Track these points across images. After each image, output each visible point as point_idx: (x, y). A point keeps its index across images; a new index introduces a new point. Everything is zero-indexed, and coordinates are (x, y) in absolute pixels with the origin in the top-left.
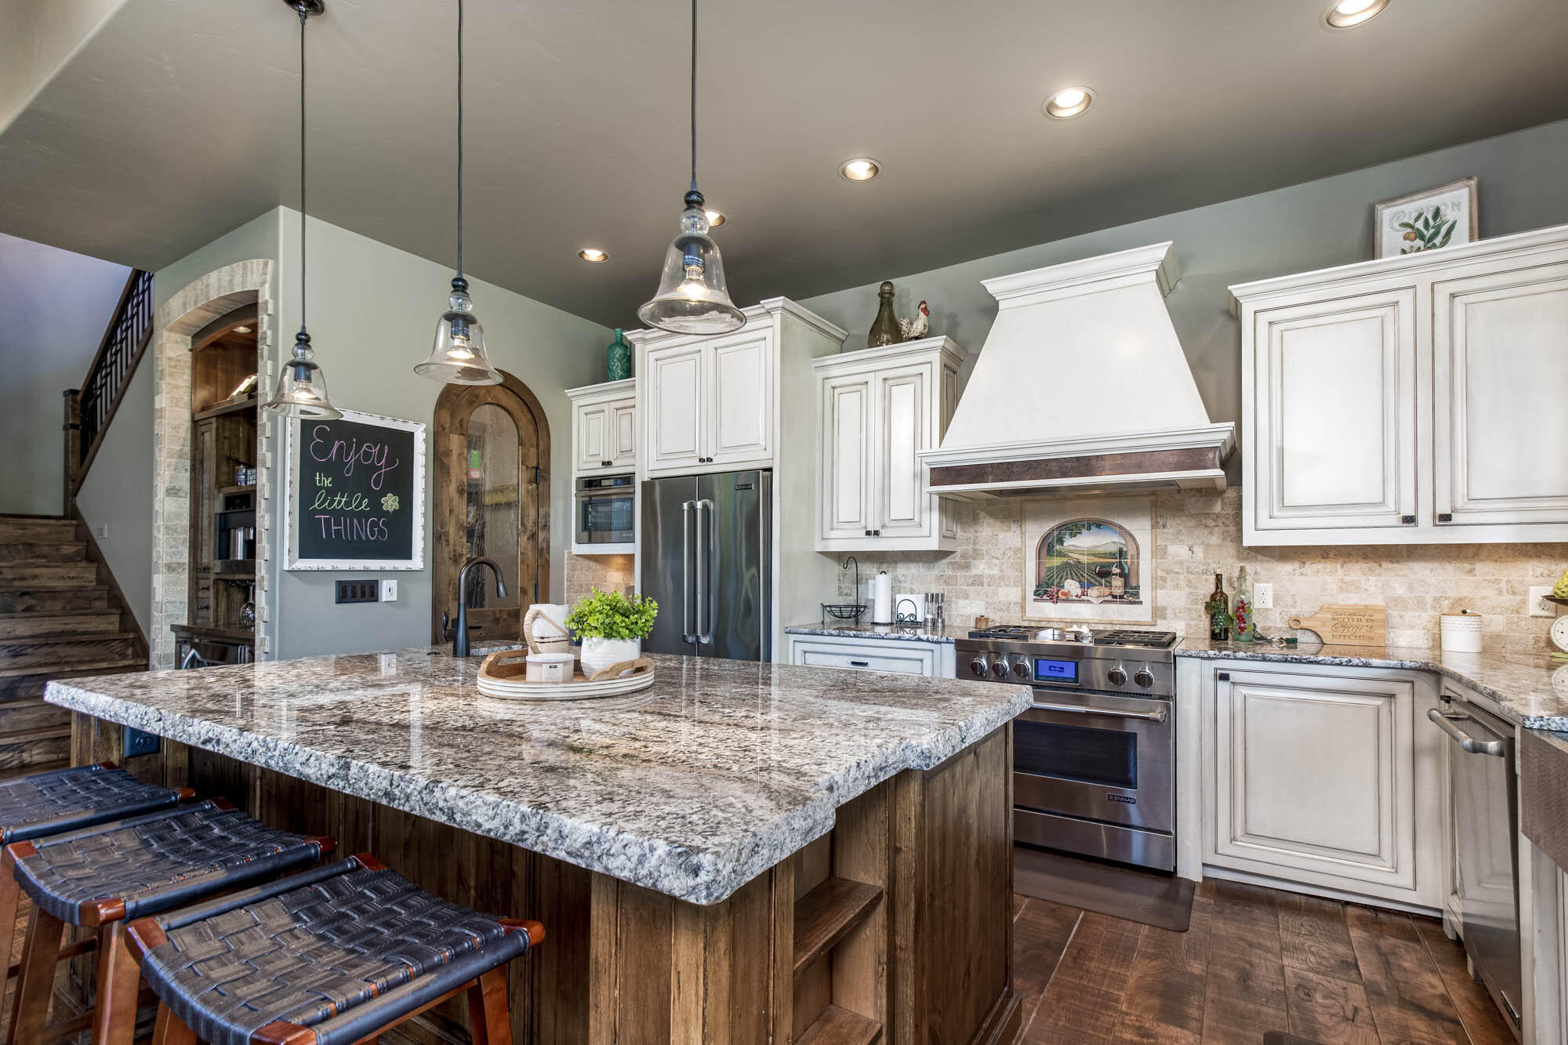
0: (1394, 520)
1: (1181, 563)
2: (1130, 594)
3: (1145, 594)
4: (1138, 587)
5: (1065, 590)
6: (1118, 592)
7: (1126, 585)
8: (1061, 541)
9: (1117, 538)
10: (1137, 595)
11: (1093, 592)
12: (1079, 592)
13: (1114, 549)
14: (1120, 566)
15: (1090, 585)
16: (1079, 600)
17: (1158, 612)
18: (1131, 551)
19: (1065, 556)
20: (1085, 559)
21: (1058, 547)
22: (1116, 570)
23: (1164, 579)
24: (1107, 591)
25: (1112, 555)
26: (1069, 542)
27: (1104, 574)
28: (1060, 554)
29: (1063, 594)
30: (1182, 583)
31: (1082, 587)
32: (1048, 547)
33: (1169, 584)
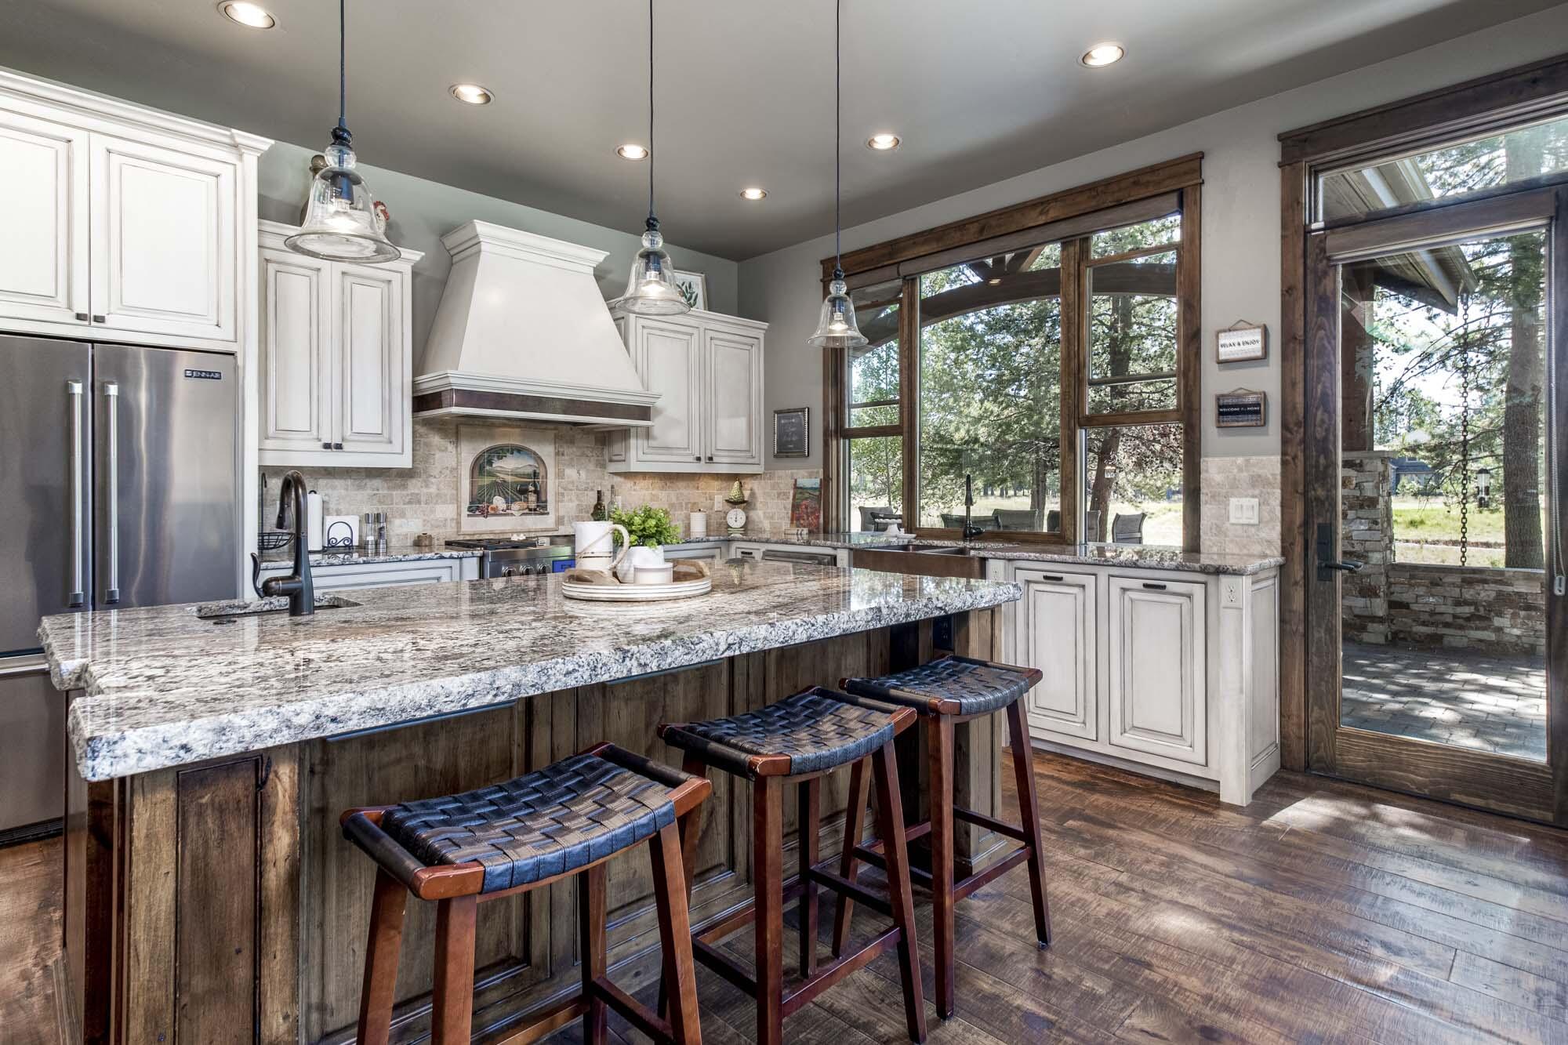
0: (691, 459)
1: (573, 482)
2: (541, 508)
3: (550, 507)
4: (546, 501)
5: (494, 506)
6: (533, 505)
7: (538, 500)
8: (490, 463)
9: (532, 462)
10: (545, 507)
11: (515, 506)
12: (504, 506)
13: (530, 470)
14: (535, 485)
15: (513, 501)
16: (505, 513)
17: (560, 521)
18: (542, 474)
19: (494, 476)
20: (509, 479)
21: (488, 468)
22: (531, 488)
23: (563, 494)
24: (525, 505)
25: (528, 476)
26: (497, 464)
27: (523, 491)
28: (491, 474)
29: (492, 509)
30: (574, 498)
31: (507, 502)
32: (480, 466)
33: (566, 498)
